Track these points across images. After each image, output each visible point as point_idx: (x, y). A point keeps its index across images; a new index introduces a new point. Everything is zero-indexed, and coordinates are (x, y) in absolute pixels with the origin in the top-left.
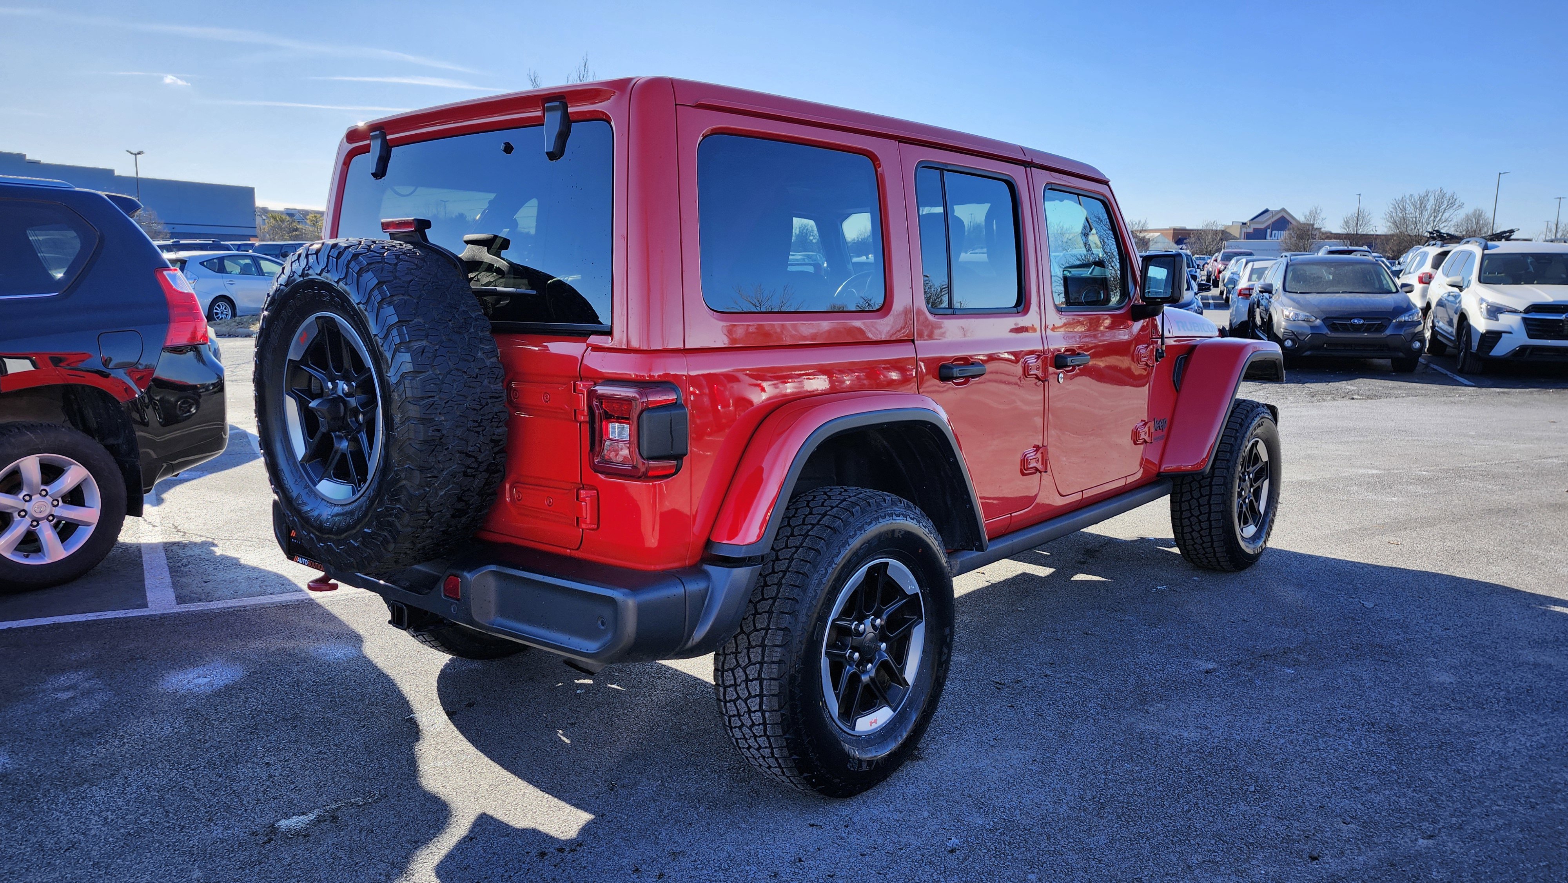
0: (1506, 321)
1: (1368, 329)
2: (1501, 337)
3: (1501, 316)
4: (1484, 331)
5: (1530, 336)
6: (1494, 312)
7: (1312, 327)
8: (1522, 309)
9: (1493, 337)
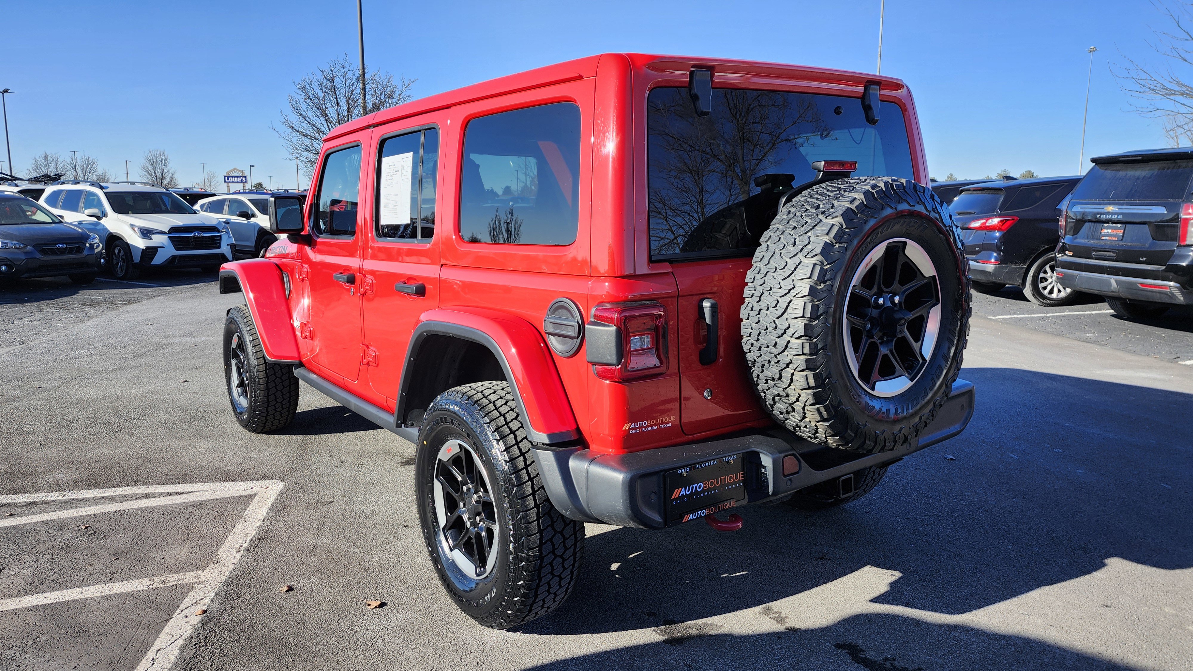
0: (157, 240)
1: (71, 251)
2: (157, 251)
3: (153, 236)
4: (145, 248)
5: (177, 249)
6: (147, 233)
7: (26, 253)
8: (167, 231)
9: (150, 252)
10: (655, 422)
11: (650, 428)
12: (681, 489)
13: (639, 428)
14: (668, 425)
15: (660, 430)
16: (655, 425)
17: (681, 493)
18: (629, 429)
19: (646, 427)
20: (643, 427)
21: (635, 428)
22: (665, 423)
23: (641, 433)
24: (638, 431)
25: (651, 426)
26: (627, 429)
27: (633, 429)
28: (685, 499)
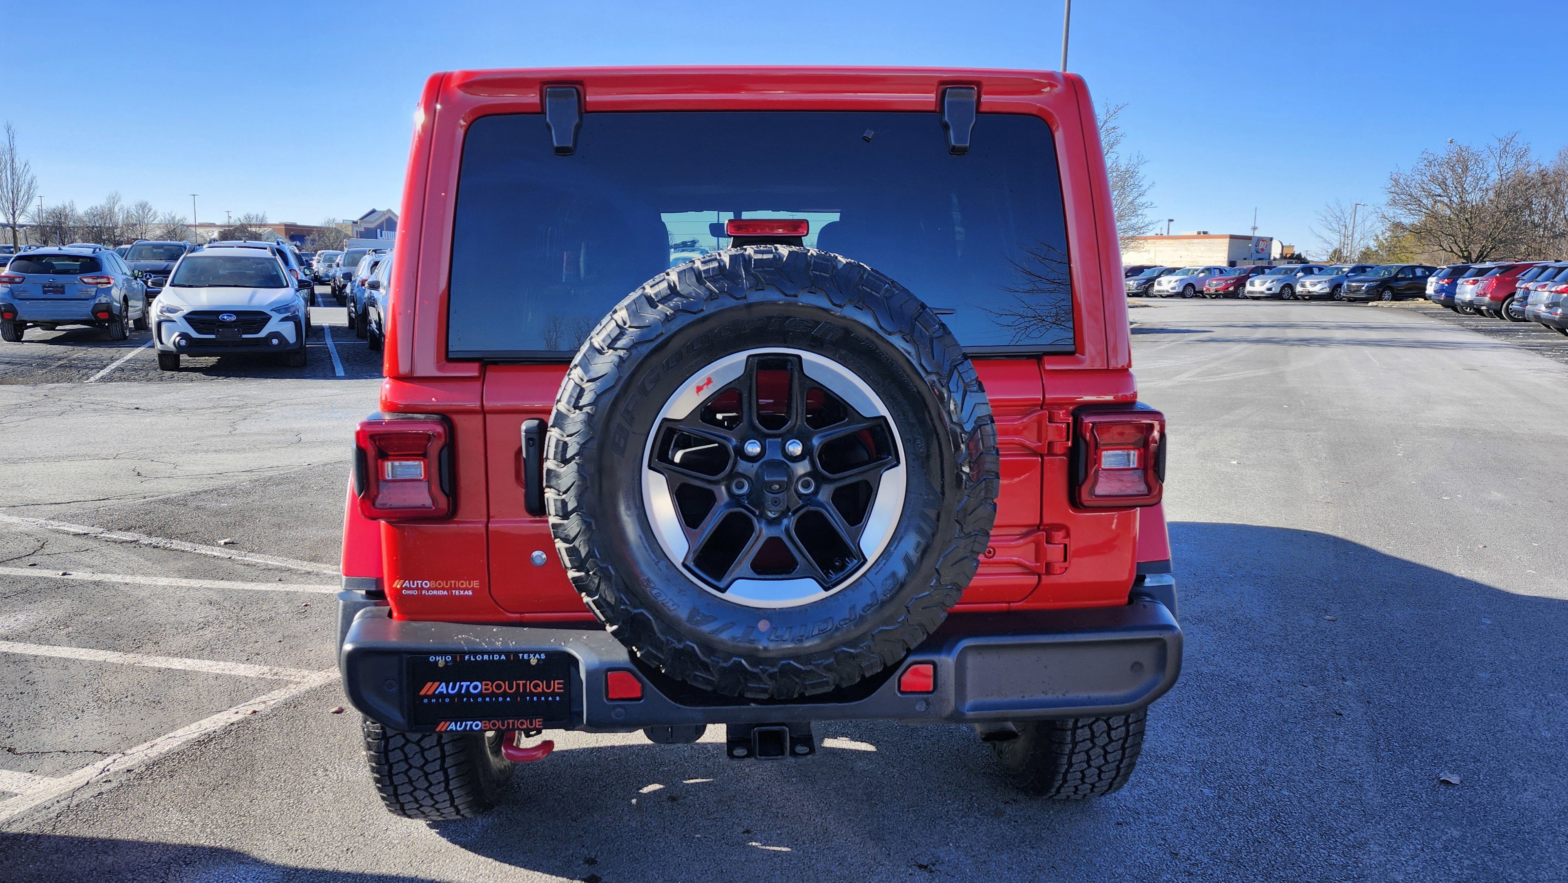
10: (443, 584)
11: (435, 592)
12: (438, 683)
13: (417, 588)
14: (466, 592)
15: (451, 597)
16: (443, 589)
17: (439, 690)
18: (402, 588)
19: (428, 590)
20: (423, 588)
21: (411, 589)
22: (459, 589)
23: (420, 596)
24: (415, 593)
25: (437, 589)
26: (398, 587)
27: (406, 588)
28: (447, 700)
